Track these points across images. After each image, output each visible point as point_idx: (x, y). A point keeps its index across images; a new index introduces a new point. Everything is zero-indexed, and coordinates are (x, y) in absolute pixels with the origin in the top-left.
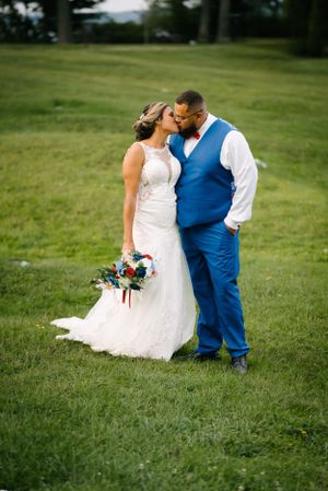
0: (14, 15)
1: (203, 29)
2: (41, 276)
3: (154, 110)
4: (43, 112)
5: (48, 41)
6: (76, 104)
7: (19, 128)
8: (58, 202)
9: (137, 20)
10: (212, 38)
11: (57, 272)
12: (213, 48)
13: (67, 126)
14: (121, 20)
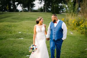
0: (25, 9)
1: (44, 11)
2: (29, 35)
3: (39, 18)
4: (28, 19)
5: (28, 12)
6: (32, 18)
7: (26, 20)
8: (30, 28)
9: (37, 10)
10: (45, 12)
11: (31, 35)
12: (45, 13)
13: (31, 20)
14: (36, 10)
